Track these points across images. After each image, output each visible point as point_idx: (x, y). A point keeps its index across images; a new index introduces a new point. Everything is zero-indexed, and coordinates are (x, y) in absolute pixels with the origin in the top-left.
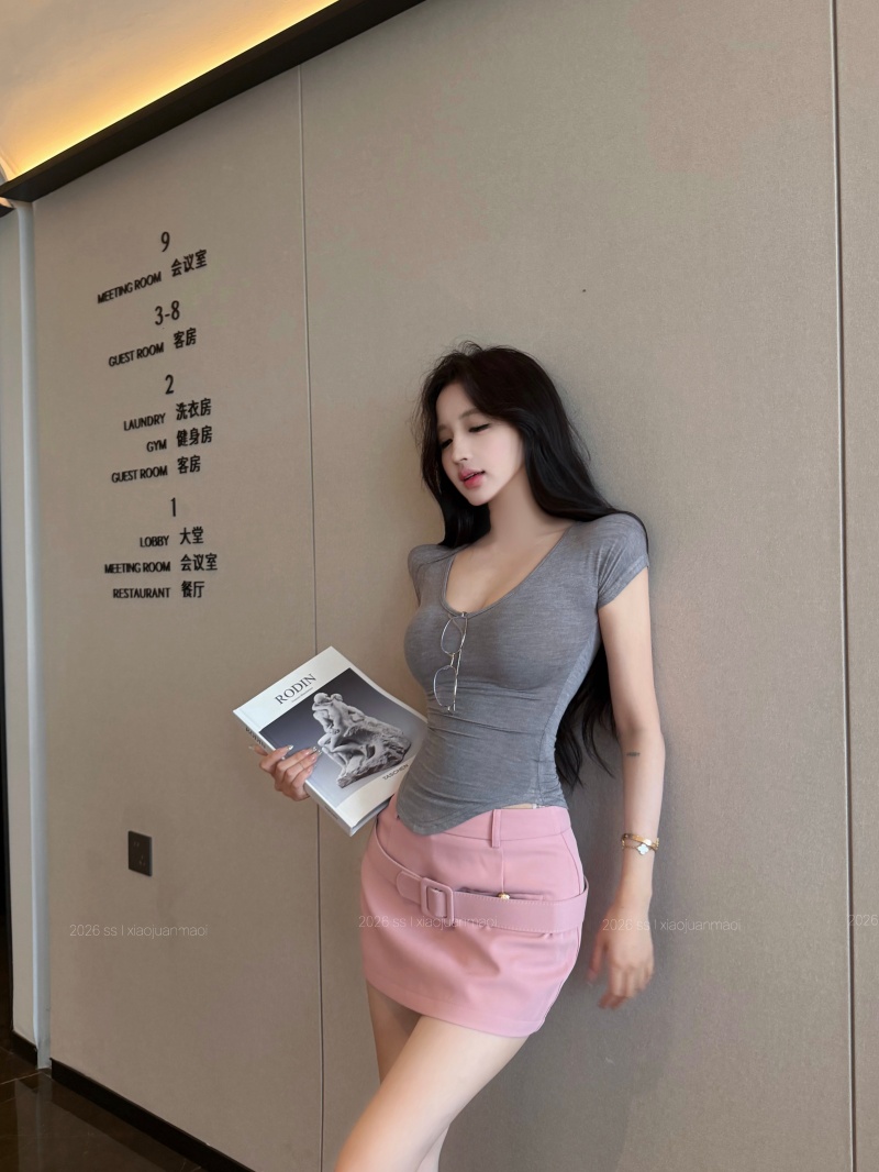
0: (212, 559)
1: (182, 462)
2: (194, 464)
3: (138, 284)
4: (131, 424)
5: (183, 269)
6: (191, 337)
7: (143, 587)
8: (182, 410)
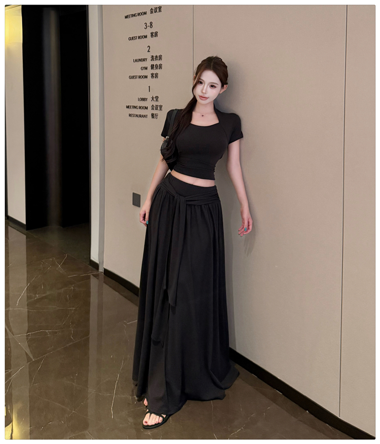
1: (152, 74)
2: (156, 76)
3: (139, 14)
4: (136, 60)
5: (154, 12)
6: (156, 34)
7: (139, 114)
8: (153, 58)
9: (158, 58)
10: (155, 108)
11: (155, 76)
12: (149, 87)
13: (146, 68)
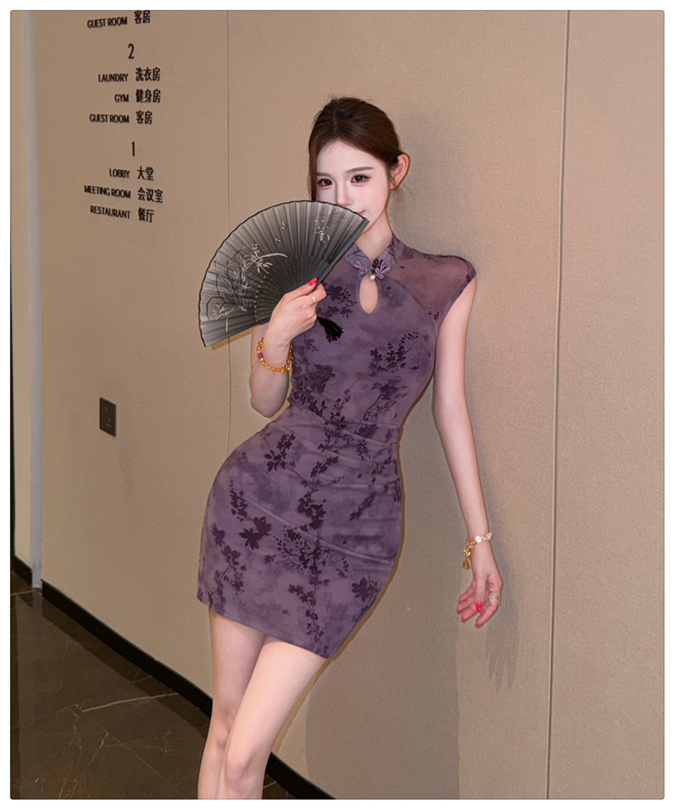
1: (139, 114)
2: (147, 118)
4: (104, 78)
6: (147, 16)
7: (112, 208)
8: (141, 75)
9: (151, 76)
10: (146, 198)
11: (145, 118)
12: (133, 143)
13: (126, 99)
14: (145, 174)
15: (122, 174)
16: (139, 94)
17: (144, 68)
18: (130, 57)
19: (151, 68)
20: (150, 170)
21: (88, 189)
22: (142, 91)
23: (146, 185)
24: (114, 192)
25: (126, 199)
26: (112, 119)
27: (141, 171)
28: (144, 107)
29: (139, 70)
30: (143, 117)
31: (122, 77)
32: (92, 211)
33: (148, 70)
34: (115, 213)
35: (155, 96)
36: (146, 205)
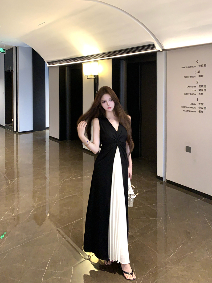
0: (205, 108)
3: (191, 67)
4: (188, 87)
5: (201, 66)
6: (202, 76)
7: (190, 110)
8: (200, 86)
9: (203, 87)
10: (201, 108)
12: (197, 99)
13: (196, 91)
14: (201, 104)
15: (194, 104)
16: (200, 90)
17: (201, 85)
18: (197, 83)
19: (203, 85)
20: (202, 104)
21: (183, 107)
22: (200, 89)
23: (201, 106)
24: (191, 108)
25: (195, 109)
26: (191, 94)
27: (200, 104)
28: (201, 92)
29: (200, 85)
30: (201, 94)
31: (194, 87)
32: (184, 111)
33: (202, 86)
34: (191, 111)
35: (205, 90)
36: (201, 110)
